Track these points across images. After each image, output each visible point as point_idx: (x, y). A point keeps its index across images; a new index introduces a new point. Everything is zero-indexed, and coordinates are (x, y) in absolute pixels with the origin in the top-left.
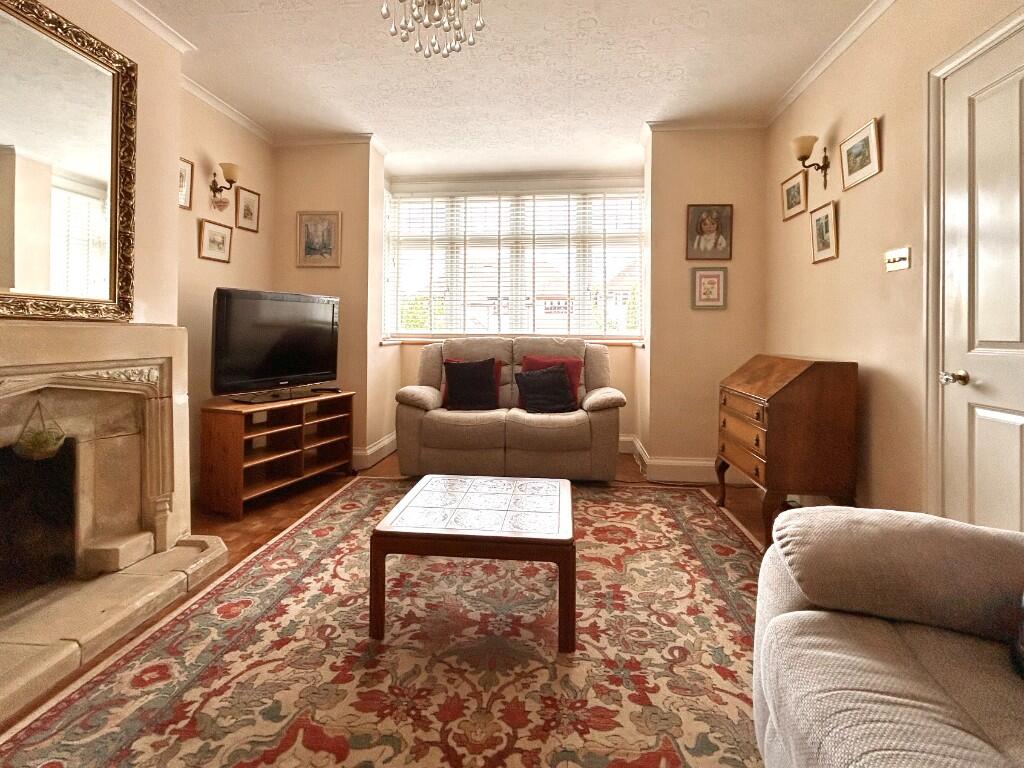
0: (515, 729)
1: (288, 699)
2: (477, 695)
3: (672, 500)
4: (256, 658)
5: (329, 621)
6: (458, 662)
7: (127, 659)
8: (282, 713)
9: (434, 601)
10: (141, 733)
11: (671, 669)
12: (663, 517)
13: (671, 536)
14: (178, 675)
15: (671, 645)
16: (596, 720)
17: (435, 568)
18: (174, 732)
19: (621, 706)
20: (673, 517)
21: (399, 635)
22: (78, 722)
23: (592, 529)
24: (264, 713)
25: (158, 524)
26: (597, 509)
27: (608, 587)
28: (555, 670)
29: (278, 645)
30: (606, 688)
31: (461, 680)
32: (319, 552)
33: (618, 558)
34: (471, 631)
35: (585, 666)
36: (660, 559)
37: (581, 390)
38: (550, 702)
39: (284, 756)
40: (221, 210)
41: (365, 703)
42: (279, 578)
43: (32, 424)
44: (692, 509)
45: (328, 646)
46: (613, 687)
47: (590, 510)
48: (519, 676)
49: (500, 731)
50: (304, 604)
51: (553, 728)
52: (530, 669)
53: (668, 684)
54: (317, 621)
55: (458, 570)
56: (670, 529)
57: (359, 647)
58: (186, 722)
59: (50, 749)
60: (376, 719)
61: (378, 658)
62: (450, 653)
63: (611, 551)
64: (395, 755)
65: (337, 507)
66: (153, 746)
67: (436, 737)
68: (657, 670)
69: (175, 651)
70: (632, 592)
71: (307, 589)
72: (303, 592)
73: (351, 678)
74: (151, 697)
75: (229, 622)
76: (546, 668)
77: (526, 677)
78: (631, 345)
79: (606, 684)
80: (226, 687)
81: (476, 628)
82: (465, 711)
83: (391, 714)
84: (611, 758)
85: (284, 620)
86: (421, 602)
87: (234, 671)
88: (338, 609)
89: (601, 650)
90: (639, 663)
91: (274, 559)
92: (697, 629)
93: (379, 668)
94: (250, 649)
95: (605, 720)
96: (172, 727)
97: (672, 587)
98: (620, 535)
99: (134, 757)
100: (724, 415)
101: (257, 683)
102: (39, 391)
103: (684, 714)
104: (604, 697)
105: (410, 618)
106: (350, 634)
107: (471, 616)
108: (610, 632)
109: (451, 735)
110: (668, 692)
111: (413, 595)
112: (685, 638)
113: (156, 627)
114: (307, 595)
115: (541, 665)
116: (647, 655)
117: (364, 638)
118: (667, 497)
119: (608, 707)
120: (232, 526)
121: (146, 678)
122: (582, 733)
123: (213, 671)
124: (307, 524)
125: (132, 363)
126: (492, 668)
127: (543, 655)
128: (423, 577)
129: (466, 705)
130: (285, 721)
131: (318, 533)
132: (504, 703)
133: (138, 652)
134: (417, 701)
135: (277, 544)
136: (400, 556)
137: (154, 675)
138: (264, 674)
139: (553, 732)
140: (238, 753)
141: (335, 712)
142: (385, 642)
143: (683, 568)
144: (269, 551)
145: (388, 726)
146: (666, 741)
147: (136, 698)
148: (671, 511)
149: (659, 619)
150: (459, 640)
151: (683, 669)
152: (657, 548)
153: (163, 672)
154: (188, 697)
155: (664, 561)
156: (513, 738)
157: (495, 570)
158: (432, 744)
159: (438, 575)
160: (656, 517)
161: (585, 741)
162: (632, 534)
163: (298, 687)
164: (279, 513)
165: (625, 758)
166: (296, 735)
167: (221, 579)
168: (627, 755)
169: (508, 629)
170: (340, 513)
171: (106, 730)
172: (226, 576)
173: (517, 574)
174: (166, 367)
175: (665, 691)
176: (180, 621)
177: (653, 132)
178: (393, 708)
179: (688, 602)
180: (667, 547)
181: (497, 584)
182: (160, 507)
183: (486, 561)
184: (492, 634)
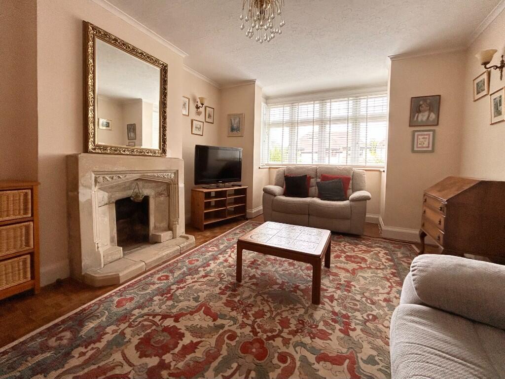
0: (283, 328)
1: (203, 295)
2: (271, 311)
3: (393, 248)
4: (196, 279)
5: (223, 272)
6: (267, 297)
7: (158, 271)
8: (199, 300)
9: (264, 272)
10: (157, 295)
11: (365, 323)
12: (385, 255)
13: (387, 264)
14: (171, 280)
15: (369, 312)
16: (320, 335)
17: (268, 260)
18: (166, 297)
19: (334, 332)
20: (391, 256)
21: (248, 282)
22: (141, 287)
23: (345, 255)
24: (193, 298)
25: (174, 229)
26: (351, 247)
27: (345, 281)
28: (308, 310)
29: (204, 277)
30: (329, 323)
31: (266, 304)
32: (226, 247)
33: (354, 270)
34: (276, 287)
35: (323, 312)
36: (377, 274)
37: (350, 191)
38: (301, 322)
39: (195, 314)
40: (199, 115)
41: (228, 303)
42: (210, 253)
43: (135, 190)
44: (402, 253)
45: (221, 280)
46: (333, 324)
47: (346, 247)
48: (291, 308)
49: (277, 327)
50: (216, 264)
51: (299, 332)
52: (296, 307)
53: (361, 330)
54: (219, 271)
55: (278, 262)
56: (387, 261)
57: (231, 283)
58: (170, 295)
59: (132, 293)
60: (230, 310)
61: (237, 289)
62: (265, 293)
63: (351, 266)
64: (233, 325)
65: (237, 231)
66: (159, 299)
67: (250, 322)
68: (357, 322)
69: (172, 272)
70: (357, 286)
71: (219, 259)
72: (217, 260)
73: (226, 294)
74: (162, 284)
75: (190, 266)
76: (304, 308)
77: (293, 310)
78: (379, 171)
79: (330, 321)
80: (184, 287)
81: (278, 286)
82: (265, 317)
83: (236, 310)
84: (322, 352)
85: (208, 269)
86: (259, 272)
87: (188, 283)
88: (228, 268)
89: (332, 307)
90: (349, 317)
91: (211, 247)
92: (386, 309)
93: (236, 292)
94: (195, 276)
95: (324, 336)
96: (166, 295)
97: (379, 287)
98: (359, 260)
99: (153, 302)
100: (424, 208)
101: (194, 288)
102: (137, 179)
103: (365, 344)
104: (327, 326)
105: (254, 277)
106: (230, 278)
107: (278, 281)
108: (339, 301)
109: (256, 323)
110: (360, 333)
111: (257, 268)
112: (377, 311)
113: (168, 263)
114: (218, 261)
115: (302, 307)
116: (355, 314)
117: (234, 280)
118: (391, 246)
119: (328, 331)
120: (200, 233)
121: (162, 278)
122: (311, 338)
123: (182, 281)
124: (225, 236)
125: (165, 171)
126: (281, 302)
127: (304, 302)
128: (263, 262)
129: (265, 314)
130: (199, 303)
131: (228, 240)
132: (281, 317)
133: (162, 270)
134: (247, 308)
135: (212, 242)
136: (256, 253)
137: (164, 278)
138: (197, 286)
139: (299, 334)
140: (182, 309)
141: (217, 304)
142: (241, 283)
143: (388, 280)
144: (210, 244)
145: (234, 313)
146: (352, 353)
147: (158, 284)
148: (390, 253)
149: (366, 300)
150: (270, 289)
151: (372, 325)
152: (377, 268)
153: (167, 277)
154: (172, 287)
155: (379, 275)
156: (281, 332)
157: (293, 265)
158: (248, 324)
159: (269, 263)
160: (381, 255)
161: (312, 341)
162: (366, 261)
163: (206, 293)
164: (217, 230)
165: (329, 354)
166: (202, 308)
167: (192, 251)
168: (330, 353)
169: (292, 289)
170: (238, 233)
171: (147, 291)
172: (193, 250)
173: (303, 268)
174: (176, 173)
175: (358, 331)
176: (176, 262)
177: (392, 61)
178: (238, 308)
179: (385, 296)
180: (382, 269)
181: (293, 271)
182: (174, 223)
183: (291, 261)
184: (285, 290)
